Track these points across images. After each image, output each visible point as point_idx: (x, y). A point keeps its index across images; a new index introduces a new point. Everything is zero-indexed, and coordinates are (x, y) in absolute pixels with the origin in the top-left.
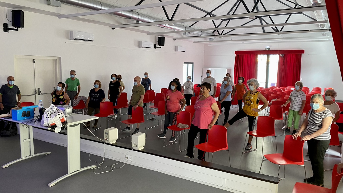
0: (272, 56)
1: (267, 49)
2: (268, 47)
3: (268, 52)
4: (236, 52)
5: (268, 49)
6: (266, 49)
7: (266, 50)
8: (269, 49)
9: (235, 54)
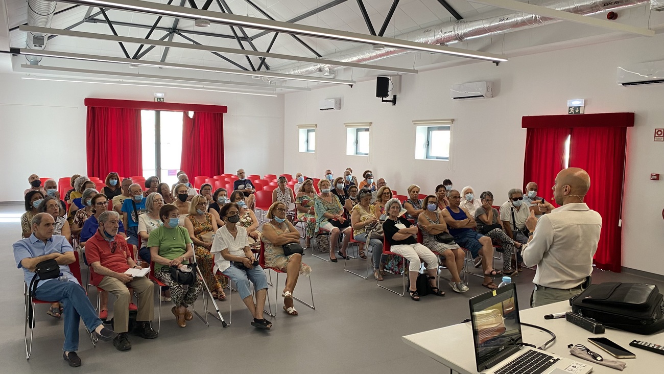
0: (164, 114)
1: (158, 99)
2: (159, 95)
3: (159, 106)
5: (160, 99)
6: (156, 99)
7: (156, 101)
8: (162, 100)
9: (86, 105)
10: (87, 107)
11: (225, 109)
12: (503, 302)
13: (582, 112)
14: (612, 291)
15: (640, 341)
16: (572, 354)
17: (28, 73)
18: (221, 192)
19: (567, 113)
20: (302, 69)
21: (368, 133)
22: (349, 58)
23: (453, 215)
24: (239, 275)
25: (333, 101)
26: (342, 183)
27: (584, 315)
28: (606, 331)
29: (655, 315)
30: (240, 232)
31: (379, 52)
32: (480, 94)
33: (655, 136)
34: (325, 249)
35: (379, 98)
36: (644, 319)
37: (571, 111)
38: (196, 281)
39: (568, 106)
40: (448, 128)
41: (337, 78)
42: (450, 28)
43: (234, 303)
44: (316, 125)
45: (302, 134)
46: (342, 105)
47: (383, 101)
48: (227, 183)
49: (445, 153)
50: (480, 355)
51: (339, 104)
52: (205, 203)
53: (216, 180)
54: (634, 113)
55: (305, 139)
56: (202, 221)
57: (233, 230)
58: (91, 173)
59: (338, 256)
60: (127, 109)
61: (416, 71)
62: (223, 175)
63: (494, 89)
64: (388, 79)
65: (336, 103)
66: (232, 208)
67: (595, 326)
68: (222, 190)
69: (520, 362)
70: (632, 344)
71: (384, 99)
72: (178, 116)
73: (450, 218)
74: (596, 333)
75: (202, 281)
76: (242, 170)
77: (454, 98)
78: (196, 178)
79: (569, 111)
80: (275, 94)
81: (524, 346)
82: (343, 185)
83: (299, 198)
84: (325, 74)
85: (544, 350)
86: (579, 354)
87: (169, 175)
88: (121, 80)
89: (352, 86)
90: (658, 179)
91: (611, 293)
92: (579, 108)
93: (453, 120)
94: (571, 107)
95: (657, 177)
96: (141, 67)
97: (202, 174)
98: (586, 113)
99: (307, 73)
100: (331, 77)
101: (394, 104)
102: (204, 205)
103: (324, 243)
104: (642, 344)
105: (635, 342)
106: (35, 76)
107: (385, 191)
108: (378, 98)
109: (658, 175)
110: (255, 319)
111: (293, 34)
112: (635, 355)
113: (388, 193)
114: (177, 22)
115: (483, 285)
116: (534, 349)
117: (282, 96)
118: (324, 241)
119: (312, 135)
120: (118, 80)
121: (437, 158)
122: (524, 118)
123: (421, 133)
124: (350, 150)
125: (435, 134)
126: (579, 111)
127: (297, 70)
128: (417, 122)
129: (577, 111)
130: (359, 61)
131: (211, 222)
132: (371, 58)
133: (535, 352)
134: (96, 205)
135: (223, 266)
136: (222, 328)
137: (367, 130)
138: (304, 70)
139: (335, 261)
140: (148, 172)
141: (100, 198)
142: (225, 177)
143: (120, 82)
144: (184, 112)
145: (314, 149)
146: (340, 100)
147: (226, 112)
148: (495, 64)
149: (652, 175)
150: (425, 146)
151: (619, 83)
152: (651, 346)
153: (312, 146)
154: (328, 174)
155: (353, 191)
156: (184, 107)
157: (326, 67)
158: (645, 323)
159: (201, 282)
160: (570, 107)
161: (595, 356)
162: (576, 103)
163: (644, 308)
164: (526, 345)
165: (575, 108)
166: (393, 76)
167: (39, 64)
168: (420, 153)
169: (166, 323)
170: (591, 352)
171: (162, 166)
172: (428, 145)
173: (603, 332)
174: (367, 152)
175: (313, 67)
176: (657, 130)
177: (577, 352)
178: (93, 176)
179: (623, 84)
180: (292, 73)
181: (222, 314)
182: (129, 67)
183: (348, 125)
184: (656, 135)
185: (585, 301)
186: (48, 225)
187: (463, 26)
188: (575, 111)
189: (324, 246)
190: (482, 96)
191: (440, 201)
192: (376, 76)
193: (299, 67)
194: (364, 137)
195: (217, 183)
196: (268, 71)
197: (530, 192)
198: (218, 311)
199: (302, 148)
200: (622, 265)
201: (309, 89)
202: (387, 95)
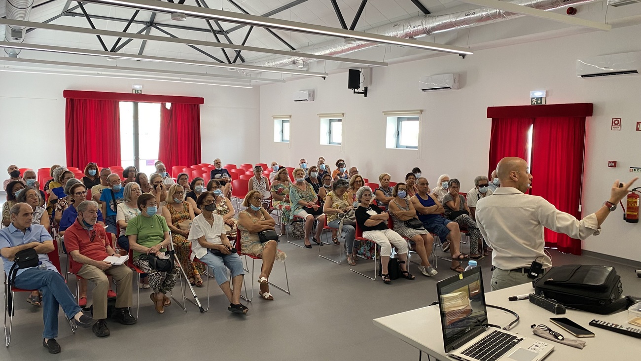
0: (141, 105)
1: (135, 90)
2: (137, 87)
3: (137, 98)
4: (67, 93)
5: (138, 91)
7: (134, 93)
8: (140, 92)
9: (64, 96)
10: (65, 98)
11: (201, 100)
12: (470, 285)
13: (543, 103)
14: (573, 273)
15: (598, 321)
16: (535, 334)
17: (6, 66)
18: (198, 182)
19: (529, 104)
20: (276, 61)
21: (340, 123)
22: (321, 51)
23: (422, 201)
24: (216, 261)
25: (307, 93)
26: (316, 171)
27: (546, 297)
28: (567, 311)
29: (613, 295)
30: (217, 220)
31: (350, 46)
32: (447, 86)
33: (612, 126)
34: (300, 235)
35: (351, 90)
36: (604, 300)
37: (534, 102)
38: (173, 267)
39: (531, 97)
40: (417, 119)
41: (310, 71)
42: (419, 22)
43: (210, 289)
44: (291, 116)
45: (277, 124)
46: (315, 96)
47: (355, 92)
48: (204, 172)
49: (415, 143)
50: (448, 336)
51: (312, 95)
52: (182, 192)
53: (193, 169)
54: (592, 104)
55: (280, 129)
56: (179, 210)
57: (209, 218)
58: (70, 163)
59: (312, 242)
60: (105, 101)
61: (386, 64)
62: (200, 165)
63: (460, 81)
64: (359, 72)
65: (310, 95)
66: (209, 197)
67: (556, 307)
68: (199, 180)
69: (485, 342)
70: (591, 324)
71: (356, 90)
72: (156, 107)
73: (419, 205)
74: (558, 313)
75: (180, 267)
76: (218, 160)
77: (423, 90)
78: (173, 167)
79: (532, 102)
80: (250, 86)
81: (489, 327)
82: (316, 174)
83: (275, 186)
84: (299, 67)
85: (509, 330)
86: (542, 333)
87: (147, 165)
88: (100, 73)
89: (324, 78)
90: (615, 166)
91: (571, 276)
92: (541, 98)
93: (421, 111)
94: (534, 98)
95: (614, 164)
96: (119, 60)
97: (180, 163)
98: (547, 104)
99: (281, 65)
100: (305, 69)
101: (366, 95)
102: (181, 194)
103: (299, 230)
104: (601, 324)
105: (594, 322)
106: (14, 69)
107: (357, 180)
108: (349, 89)
109: (615, 163)
110: (232, 305)
111: (267, 28)
112: (594, 334)
113: (360, 181)
114: (154, 16)
115: (451, 268)
116: (498, 330)
117: (257, 88)
118: (298, 228)
119: (287, 126)
120: (96, 72)
121: (407, 147)
122: (489, 109)
123: (391, 123)
124: (324, 140)
125: (405, 124)
126: (541, 102)
127: (272, 62)
128: (387, 113)
129: (539, 102)
130: (332, 54)
131: (188, 211)
132: (343, 51)
133: (500, 333)
134: (75, 195)
135: (200, 253)
136: (199, 313)
137: (340, 120)
138: (278, 62)
139: (309, 247)
140: (127, 162)
141: (78, 188)
142: (202, 167)
143: (98, 74)
144: (162, 104)
145: (289, 139)
146: (314, 92)
147: (203, 103)
148: (462, 57)
149: (609, 162)
150: (395, 136)
151: (578, 75)
152: (609, 325)
153: (287, 136)
154: (303, 163)
155: (327, 180)
156: (161, 99)
157: (300, 59)
158: (603, 303)
159: (179, 269)
160: (532, 98)
161: (556, 336)
162: (538, 94)
163: (602, 289)
164: (492, 326)
165: (537, 99)
166: (364, 68)
167: (18, 56)
168: (390, 143)
169: (144, 309)
170: (553, 332)
171: (140, 156)
172: (398, 134)
173: (564, 313)
174: (340, 142)
175: (287, 60)
176: (614, 120)
177: (540, 332)
178: (72, 166)
179: (582, 76)
180: (267, 65)
181: (199, 299)
182: (107, 60)
183: (322, 116)
184: (614, 125)
185: (547, 283)
186: (27, 214)
187: (431, 21)
188: (537, 102)
189: (299, 233)
190: (449, 88)
191: (409, 189)
192: (347, 68)
193: (274, 60)
194: (337, 127)
195: (194, 172)
196: (243, 64)
197: (495, 179)
198: (196, 297)
199: (277, 138)
200: (582, 248)
201: (283, 81)
202: (358, 87)
